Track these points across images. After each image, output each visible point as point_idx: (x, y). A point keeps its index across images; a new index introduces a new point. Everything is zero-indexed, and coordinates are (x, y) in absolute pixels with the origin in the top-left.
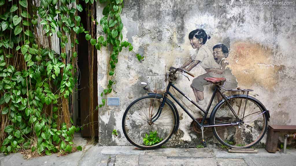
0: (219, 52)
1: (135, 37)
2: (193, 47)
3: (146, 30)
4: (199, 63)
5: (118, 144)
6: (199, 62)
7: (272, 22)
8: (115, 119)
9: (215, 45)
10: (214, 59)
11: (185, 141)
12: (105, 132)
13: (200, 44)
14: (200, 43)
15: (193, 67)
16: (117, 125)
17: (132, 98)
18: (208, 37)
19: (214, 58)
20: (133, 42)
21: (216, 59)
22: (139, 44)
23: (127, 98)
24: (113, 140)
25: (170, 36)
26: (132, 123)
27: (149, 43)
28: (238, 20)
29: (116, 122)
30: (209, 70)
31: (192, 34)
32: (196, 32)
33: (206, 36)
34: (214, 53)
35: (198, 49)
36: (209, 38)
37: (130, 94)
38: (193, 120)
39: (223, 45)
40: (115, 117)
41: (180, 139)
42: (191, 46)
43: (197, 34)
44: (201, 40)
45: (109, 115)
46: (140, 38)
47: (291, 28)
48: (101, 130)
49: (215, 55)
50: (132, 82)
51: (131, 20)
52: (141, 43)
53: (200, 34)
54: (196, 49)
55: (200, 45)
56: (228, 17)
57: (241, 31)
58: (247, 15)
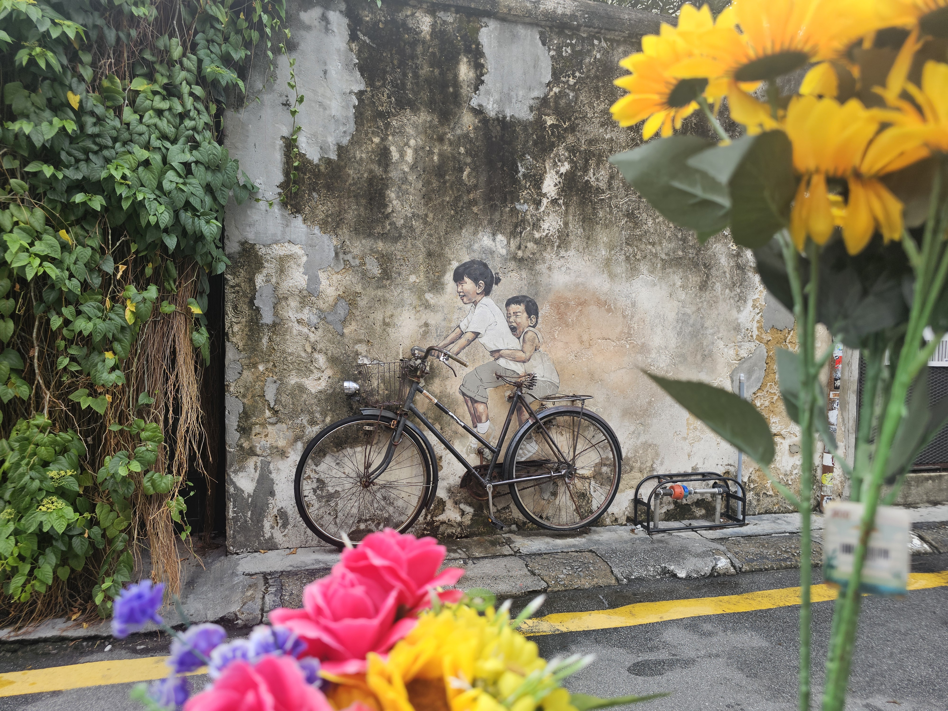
0: (519, 314)
1: (326, 273)
2: (463, 300)
3: (354, 258)
4: (476, 337)
5: (279, 546)
6: (477, 335)
7: (623, 252)
8: (272, 480)
9: (510, 297)
10: (508, 330)
11: (447, 522)
12: (246, 517)
13: (478, 294)
14: (478, 291)
15: (464, 348)
16: (279, 495)
17: (317, 423)
18: (495, 278)
19: (510, 327)
20: (321, 286)
21: (513, 329)
22: (337, 289)
23: (306, 424)
24: (267, 536)
25: (410, 273)
26: (318, 487)
27: (359, 288)
28: (557, 244)
29: (275, 489)
30: (498, 354)
31: (461, 270)
32: (470, 268)
33: (492, 276)
34: (508, 316)
35: (475, 307)
36: (498, 281)
38: (466, 470)
39: (526, 297)
40: (273, 476)
41: (437, 519)
42: (459, 298)
43: (472, 271)
44: (481, 285)
45: (256, 472)
46: (339, 276)
47: (659, 265)
48: (233, 512)
49: (512, 319)
50: (319, 385)
51: (316, 230)
52: (342, 289)
53: (479, 270)
54: (469, 306)
55: (478, 296)
56: (537, 235)
57: (563, 269)
58: (574, 233)
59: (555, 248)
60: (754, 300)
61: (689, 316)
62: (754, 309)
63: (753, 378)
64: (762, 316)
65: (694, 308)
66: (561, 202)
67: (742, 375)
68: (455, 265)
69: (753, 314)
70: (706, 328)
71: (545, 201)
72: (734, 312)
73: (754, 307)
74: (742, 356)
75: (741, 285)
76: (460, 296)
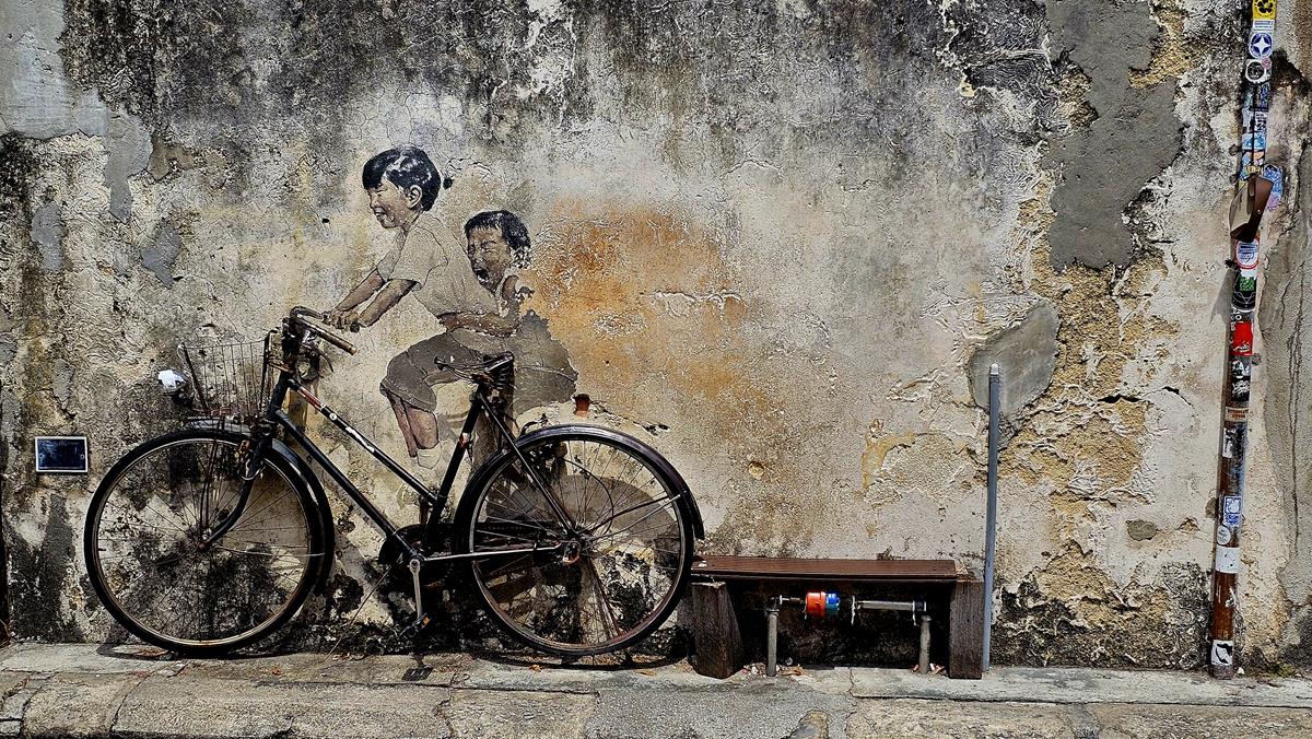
0: (492, 245)
1: (140, 182)
2: (382, 221)
3: (185, 153)
4: (410, 288)
5: (84, 638)
6: (411, 285)
7: (706, 116)
8: (71, 529)
9: (473, 214)
10: (472, 274)
11: (367, 624)
12: (32, 586)
13: (411, 209)
14: (409, 204)
17: (136, 440)
18: (442, 180)
19: (474, 268)
20: (133, 205)
21: (482, 273)
22: (159, 210)
23: (119, 439)
24: (66, 620)
25: (284, 177)
26: (142, 546)
27: (196, 206)
28: (565, 108)
29: (74, 544)
30: (456, 319)
31: (377, 166)
32: (393, 160)
33: (436, 176)
34: (471, 250)
35: (406, 233)
36: (448, 183)
37: (127, 423)
39: (505, 213)
40: (72, 521)
41: (348, 617)
42: (374, 216)
43: (395, 167)
44: (415, 192)
45: (44, 514)
46: (162, 187)
48: (14, 576)
49: (478, 255)
50: (136, 373)
51: (120, 109)
52: (167, 208)
53: (409, 166)
54: (394, 233)
55: (412, 213)
56: (522, 94)
57: (579, 156)
58: (598, 85)
59: (561, 118)
60: (1024, 205)
61: (861, 242)
62: (1023, 224)
63: (1025, 372)
64: (1045, 239)
65: (872, 227)
66: (568, 26)
67: (995, 366)
68: (365, 157)
69: (1021, 234)
70: (905, 267)
71: (535, 27)
72: (974, 232)
73: (1024, 217)
74: (995, 324)
75: (989, 171)
76: (375, 213)
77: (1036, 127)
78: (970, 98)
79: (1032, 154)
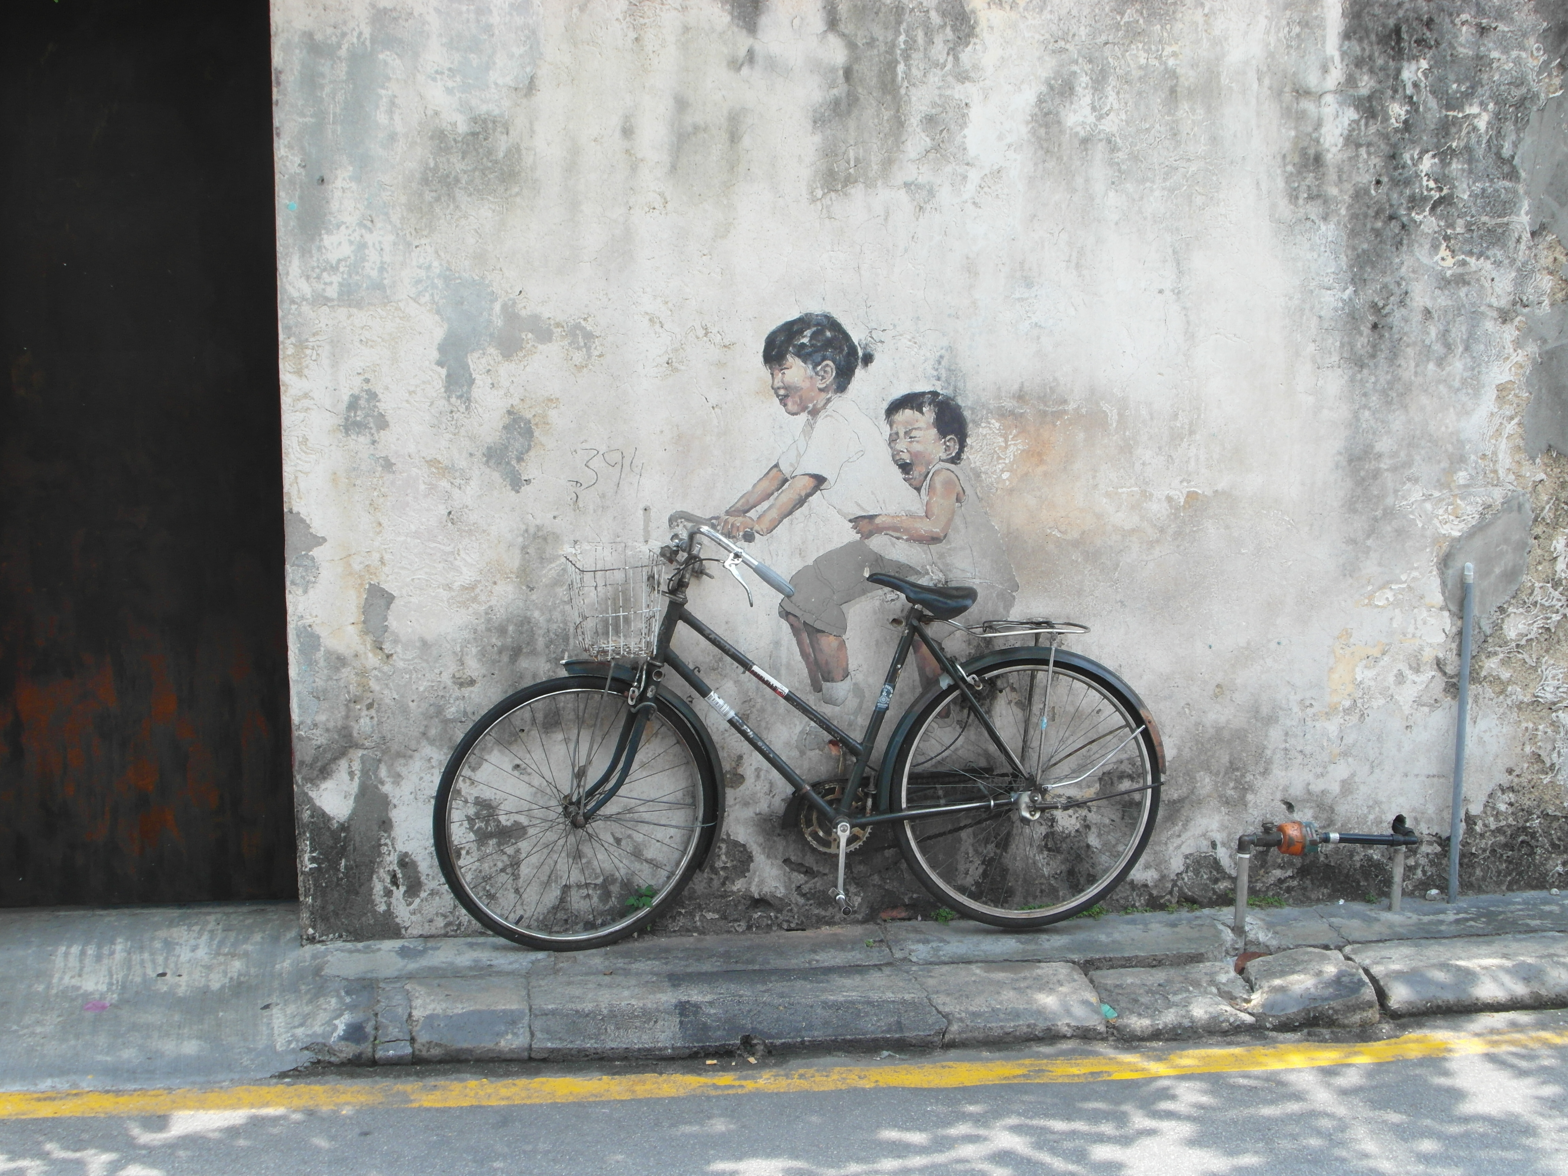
0: (918, 431)
1: (483, 361)
3: (543, 322)
4: (818, 486)
5: (404, 931)
6: (819, 481)
8: (386, 797)
9: (896, 395)
10: (893, 468)
11: (756, 896)
12: (335, 870)
13: (822, 390)
14: (820, 384)
15: (790, 512)
16: (400, 830)
17: (472, 682)
18: (860, 353)
19: (897, 462)
20: (475, 389)
21: (905, 468)
22: (508, 395)
23: (449, 683)
24: (380, 909)
25: (666, 352)
26: (478, 815)
27: (555, 388)
29: (391, 815)
30: (872, 524)
31: (781, 338)
32: (801, 332)
33: (853, 349)
34: (893, 439)
35: (815, 419)
36: (868, 359)
37: (462, 663)
40: (387, 788)
42: (777, 401)
43: (805, 340)
44: (828, 369)
45: (352, 779)
46: (512, 366)
48: (313, 860)
49: (902, 445)
50: (475, 599)
51: (463, 270)
52: (518, 392)
53: (821, 338)
54: (800, 419)
55: (822, 395)
60: (1502, 389)
62: (1500, 408)
63: (1498, 571)
64: (1519, 424)
67: (1470, 565)
69: (1497, 421)
70: (1379, 456)
72: (1450, 415)
73: (1500, 400)
74: (1469, 519)
75: (1467, 350)
76: (778, 396)
77: (1514, 303)
78: (1449, 268)
79: (1509, 333)
